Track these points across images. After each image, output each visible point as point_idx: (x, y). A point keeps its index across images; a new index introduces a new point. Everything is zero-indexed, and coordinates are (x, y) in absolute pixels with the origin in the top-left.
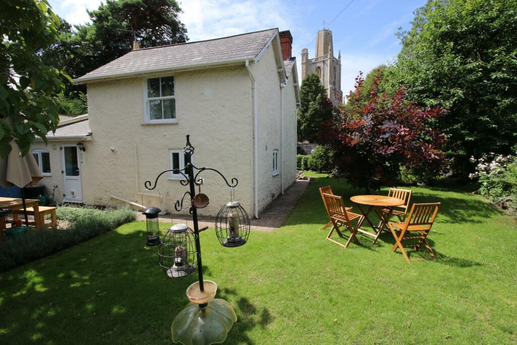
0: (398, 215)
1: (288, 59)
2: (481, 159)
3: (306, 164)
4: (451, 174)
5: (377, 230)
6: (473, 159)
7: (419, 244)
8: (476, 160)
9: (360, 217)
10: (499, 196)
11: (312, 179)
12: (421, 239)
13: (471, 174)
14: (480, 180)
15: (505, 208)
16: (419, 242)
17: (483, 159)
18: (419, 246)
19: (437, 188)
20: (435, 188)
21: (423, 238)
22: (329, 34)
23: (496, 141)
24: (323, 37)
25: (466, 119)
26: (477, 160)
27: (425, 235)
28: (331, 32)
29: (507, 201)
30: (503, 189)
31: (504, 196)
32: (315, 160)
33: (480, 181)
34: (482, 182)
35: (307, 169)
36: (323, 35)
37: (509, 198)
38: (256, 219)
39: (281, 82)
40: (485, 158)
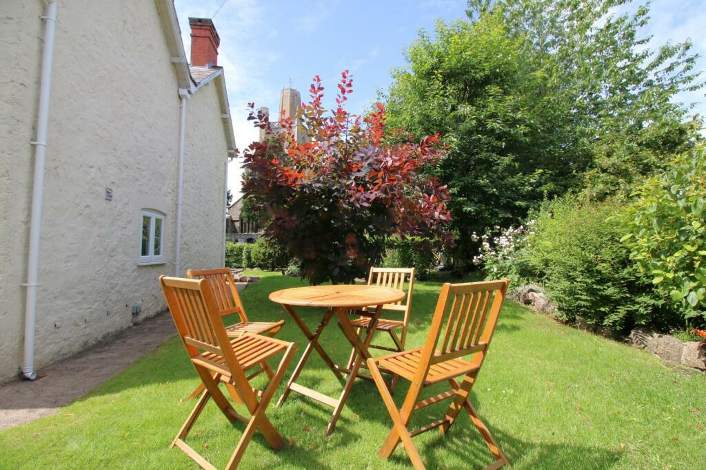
0: (389, 331)
1: (207, 66)
2: (485, 236)
3: (249, 258)
4: (442, 267)
5: (345, 376)
6: (475, 236)
7: (450, 412)
8: (478, 238)
9: (285, 348)
10: (516, 286)
11: (252, 280)
12: (457, 399)
13: (475, 257)
14: (488, 265)
15: (528, 302)
16: (452, 406)
17: (488, 235)
18: (451, 420)
19: (433, 283)
20: (429, 283)
21: (463, 393)
22: (296, 95)
23: (497, 213)
24: (289, 98)
25: (462, 183)
26: (481, 238)
27: (467, 386)
28: (299, 93)
29: (529, 292)
30: (520, 274)
31: (523, 285)
32: (262, 250)
33: (486, 267)
34: (489, 269)
35: (251, 266)
36: (289, 94)
37: (531, 286)
38: (27, 379)
39: (180, 86)
40: (489, 234)
